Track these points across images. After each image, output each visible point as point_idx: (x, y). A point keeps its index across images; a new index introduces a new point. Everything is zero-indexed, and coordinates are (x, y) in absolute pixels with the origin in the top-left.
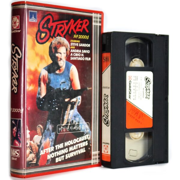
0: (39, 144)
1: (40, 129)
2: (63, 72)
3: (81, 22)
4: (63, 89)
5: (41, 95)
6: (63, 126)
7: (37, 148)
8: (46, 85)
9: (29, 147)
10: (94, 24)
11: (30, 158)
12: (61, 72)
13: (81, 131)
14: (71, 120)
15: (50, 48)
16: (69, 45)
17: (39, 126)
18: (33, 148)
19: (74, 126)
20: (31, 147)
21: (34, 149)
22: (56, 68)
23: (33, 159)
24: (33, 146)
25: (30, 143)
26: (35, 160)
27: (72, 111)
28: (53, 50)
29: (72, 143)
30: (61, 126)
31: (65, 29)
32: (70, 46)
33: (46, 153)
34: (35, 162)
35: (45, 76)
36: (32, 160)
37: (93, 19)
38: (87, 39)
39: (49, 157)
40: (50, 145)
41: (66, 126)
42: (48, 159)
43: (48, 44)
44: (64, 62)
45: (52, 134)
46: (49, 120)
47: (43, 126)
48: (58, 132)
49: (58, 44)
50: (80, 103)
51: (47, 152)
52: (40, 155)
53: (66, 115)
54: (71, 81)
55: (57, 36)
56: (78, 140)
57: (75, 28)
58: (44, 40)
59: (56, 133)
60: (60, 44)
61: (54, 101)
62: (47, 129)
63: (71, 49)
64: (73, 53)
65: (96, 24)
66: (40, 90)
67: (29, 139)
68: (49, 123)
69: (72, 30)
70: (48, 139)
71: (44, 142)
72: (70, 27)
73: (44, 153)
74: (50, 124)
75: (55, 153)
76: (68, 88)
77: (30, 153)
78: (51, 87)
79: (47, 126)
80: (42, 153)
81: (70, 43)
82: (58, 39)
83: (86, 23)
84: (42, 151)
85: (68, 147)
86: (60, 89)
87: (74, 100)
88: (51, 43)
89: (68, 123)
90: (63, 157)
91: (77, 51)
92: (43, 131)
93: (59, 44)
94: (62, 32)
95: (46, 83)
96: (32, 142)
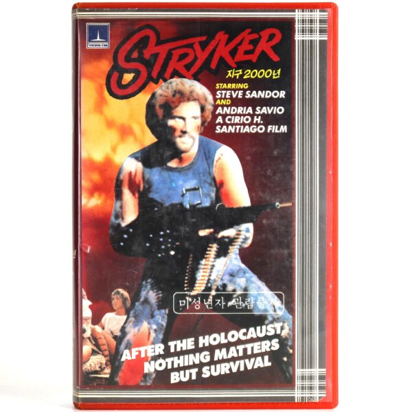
0: (118, 334)
1: (121, 300)
2: (192, 164)
3: (255, 36)
4: (193, 207)
5: (123, 218)
7: (114, 343)
8: (137, 195)
9: (89, 338)
10: (298, 37)
11: (93, 365)
12: (185, 165)
13: (256, 313)
14: (219, 283)
16: (210, 97)
17: (118, 293)
18: (102, 341)
20: (94, 339)
21: (104, 345)
22: (168, 153)
23: (102, 369)
24: (100, 338)
25: (93, 331)
26: (108, 371)
27: (222, 260)
28: (160, 112)
29: (224, 341)
30: (186, 295)
31: (196, 58)
32: (215, 100)
33: (138, 356)
34: (108, 376)
35: (133, 173)
36: (98, 369)
37: (298, 26)
38: (274, 77)
39: (149, 368)
40: (151, 339)
41: (204, 297)
42: (146, 371)
43: (142, 99)
44: (194, 139)
45: (157, 312)
46: (149, 280)
47: (128, 292)
48: (177, 310)
49: (174, 95)
50: (249, 242)
51: (143, 355)
52: (123, 359)
53: (201, 271)
55: (172, 77)
56: (245, 334)
57: (233, 53)
59: (171, 311)
60: (182, 97)
61: (162, 233)
62: (142, 299)
63: (216, 107)
64: (224, 116)
65: (307, 38)
66: (121, 207)
67: (90, 321)
68: (149, 287)
69: (222, 60)
70: (145, 325)
72: (214, 51)
73: (134, 357)
74: (152, 288)
75: (169, 360)
76: (207, 203)
77: (94, 352)
78: (152, 200)
79: (143, 294)
80: (126, 356)
81: (214, 92)
82: (174, 84)
83: (272, 37)
84: (126, 352)
85: (211, 349)
86: (181, 204)
88: (153, 95)
89: (208, 289)
90: (194, 371)
91: (240, 110)
92: (128, 304)
93: (178, 95)
94: (188, 67)
95: (139, 192)
96: (98, 328)
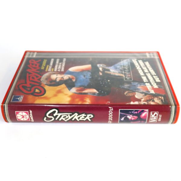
0: (144, 94)
1: (129, 93)
2: (74, 76)
3: (31, 64)
5: (95, 93)
6: (125, 76)
8: (86, 89)
9: (147, 102)
10: (34, 57)
11: (159, 101)
12: (74, 77)
13: (130, 64)
14: (120, 71)
15: (50, 85)
16: (50, 72)
17: (126, 94)
18: (148, 99)
19: (124, 69)
20: (147, 101)
21: (149, 98)
22: (70, 81)
23: (160, 99)
24: (147, 99)
25: (144, 101)
26: (160, 97)
27: (111, 70)
28: (53, 83)
29: (141, 70)
30: (125, 78)
31: (35, 75)
32: (51, 71)
33: (152, 89)
34: (163, 98)
35: (77, 90)
36: (160, 100)
38: (46, 61)
39: (156, 86)
40: (144, 86)
41: (125, 74)
42: (158, 87)
44: (65, 76)
45: (133, 84)
46: (120, 86)
48: (131, 79)
49: (47, 80)
50: (104, 65)
51: (151, 88)
52: (154, 93)
53: (115, 74)
54: (83, 71)
55: (40, 80)
56: (138, 66)
58: (42, 90)
59: (132, 81)
60: (48, 78)
61: (101, 83)
62: (128, 88)
64: (57, 69)
65: (35, 55)
66: (90, 93)
67: (140, 102)
68: (123, 86)
70: (139, 87)
71: (142, 91)
73: (153, 90)
74: (124, 86)
75: (151, 82)
76: (90, 73)
77: (153, 101)
78: (88, 85)
79: (125, 88)
80: (152, 92)
82: (43, 80)
83: (32, 61)
84: (151, 92)
85: (145, 73)
86: (90, 79)
87: (101, 69)
88: (46, 85)
89: (122, 73)
90: (154, 77)
91: (56, 66)
92: (131, 91)
93: (48, 79)
94: (37, 77)
95: (85, 88)
96: (142, 100)
